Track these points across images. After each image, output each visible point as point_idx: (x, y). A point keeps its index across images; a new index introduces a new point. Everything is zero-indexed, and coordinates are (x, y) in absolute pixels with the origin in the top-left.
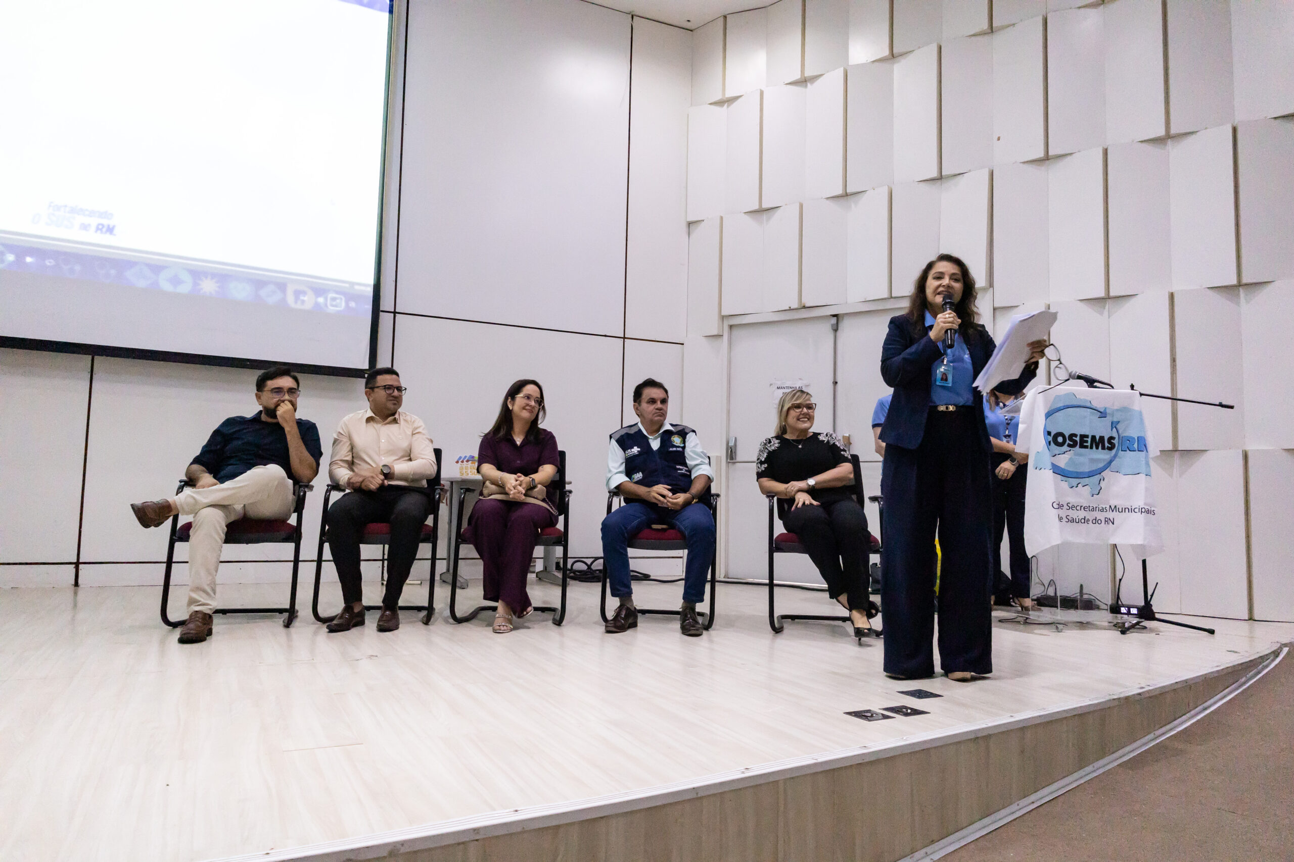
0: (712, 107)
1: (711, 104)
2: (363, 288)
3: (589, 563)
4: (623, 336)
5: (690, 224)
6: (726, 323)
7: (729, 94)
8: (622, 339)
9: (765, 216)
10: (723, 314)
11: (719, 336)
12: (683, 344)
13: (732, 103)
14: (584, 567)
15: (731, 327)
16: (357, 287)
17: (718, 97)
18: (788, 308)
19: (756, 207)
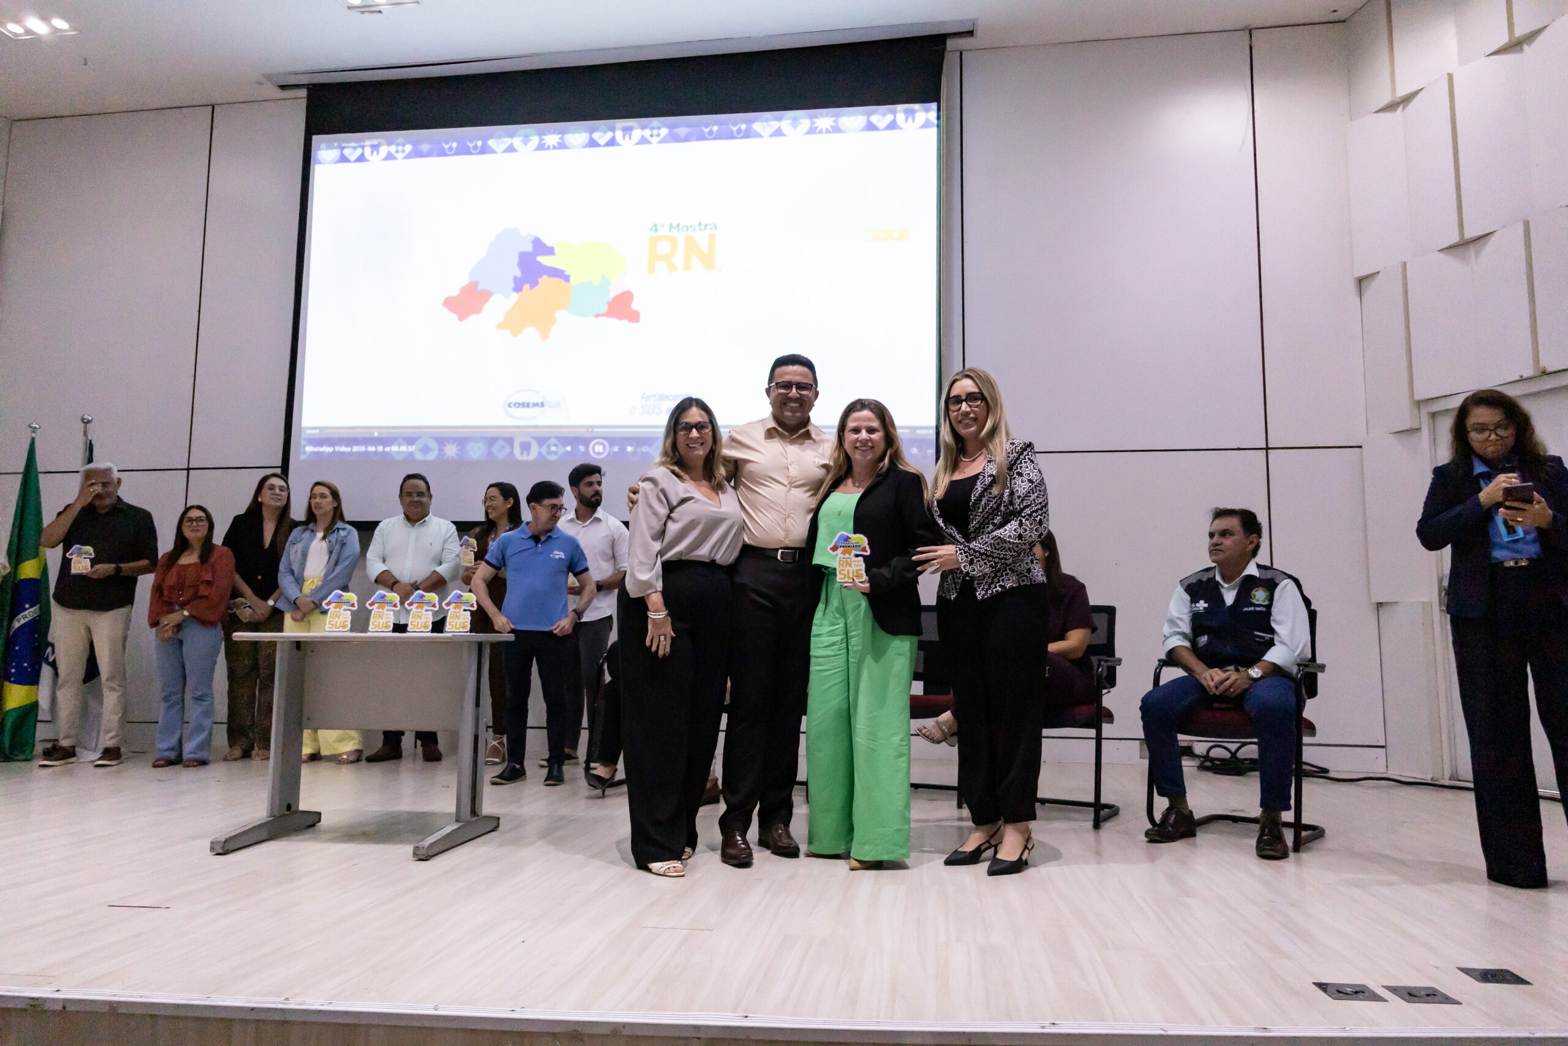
0: (1381, 115)
1: (1377, 112)
2: (925, 432)
3: (1233, 750)
4: (1265, 447)
5: (1360, 281)
6: (1425, 411)
7: (1402, 92)
8: (1264, 451)
9: (1472, 250)
10: (1417, 398)
11: (1414, 431)
12: (1360, 447)
13: (1408, 103)
14: (1227, 755)
15: (1434, 415)
16: (919, 432)
17: (1387, 99)
18: (1518, 378)
19: (1455, 239)
